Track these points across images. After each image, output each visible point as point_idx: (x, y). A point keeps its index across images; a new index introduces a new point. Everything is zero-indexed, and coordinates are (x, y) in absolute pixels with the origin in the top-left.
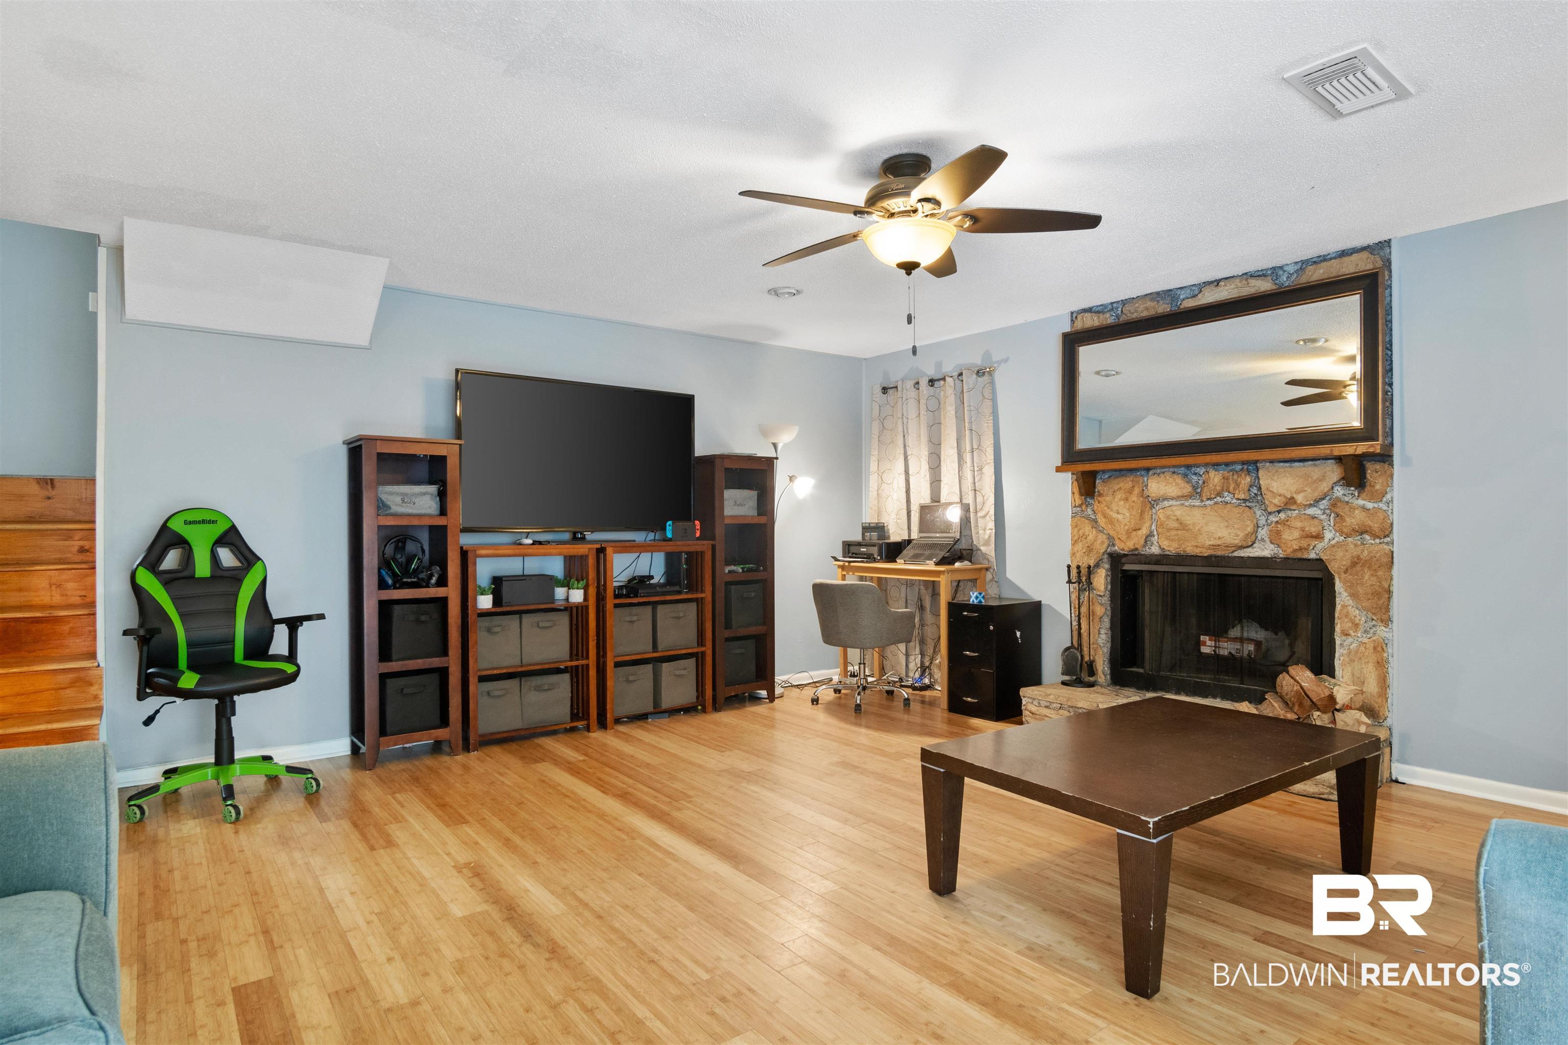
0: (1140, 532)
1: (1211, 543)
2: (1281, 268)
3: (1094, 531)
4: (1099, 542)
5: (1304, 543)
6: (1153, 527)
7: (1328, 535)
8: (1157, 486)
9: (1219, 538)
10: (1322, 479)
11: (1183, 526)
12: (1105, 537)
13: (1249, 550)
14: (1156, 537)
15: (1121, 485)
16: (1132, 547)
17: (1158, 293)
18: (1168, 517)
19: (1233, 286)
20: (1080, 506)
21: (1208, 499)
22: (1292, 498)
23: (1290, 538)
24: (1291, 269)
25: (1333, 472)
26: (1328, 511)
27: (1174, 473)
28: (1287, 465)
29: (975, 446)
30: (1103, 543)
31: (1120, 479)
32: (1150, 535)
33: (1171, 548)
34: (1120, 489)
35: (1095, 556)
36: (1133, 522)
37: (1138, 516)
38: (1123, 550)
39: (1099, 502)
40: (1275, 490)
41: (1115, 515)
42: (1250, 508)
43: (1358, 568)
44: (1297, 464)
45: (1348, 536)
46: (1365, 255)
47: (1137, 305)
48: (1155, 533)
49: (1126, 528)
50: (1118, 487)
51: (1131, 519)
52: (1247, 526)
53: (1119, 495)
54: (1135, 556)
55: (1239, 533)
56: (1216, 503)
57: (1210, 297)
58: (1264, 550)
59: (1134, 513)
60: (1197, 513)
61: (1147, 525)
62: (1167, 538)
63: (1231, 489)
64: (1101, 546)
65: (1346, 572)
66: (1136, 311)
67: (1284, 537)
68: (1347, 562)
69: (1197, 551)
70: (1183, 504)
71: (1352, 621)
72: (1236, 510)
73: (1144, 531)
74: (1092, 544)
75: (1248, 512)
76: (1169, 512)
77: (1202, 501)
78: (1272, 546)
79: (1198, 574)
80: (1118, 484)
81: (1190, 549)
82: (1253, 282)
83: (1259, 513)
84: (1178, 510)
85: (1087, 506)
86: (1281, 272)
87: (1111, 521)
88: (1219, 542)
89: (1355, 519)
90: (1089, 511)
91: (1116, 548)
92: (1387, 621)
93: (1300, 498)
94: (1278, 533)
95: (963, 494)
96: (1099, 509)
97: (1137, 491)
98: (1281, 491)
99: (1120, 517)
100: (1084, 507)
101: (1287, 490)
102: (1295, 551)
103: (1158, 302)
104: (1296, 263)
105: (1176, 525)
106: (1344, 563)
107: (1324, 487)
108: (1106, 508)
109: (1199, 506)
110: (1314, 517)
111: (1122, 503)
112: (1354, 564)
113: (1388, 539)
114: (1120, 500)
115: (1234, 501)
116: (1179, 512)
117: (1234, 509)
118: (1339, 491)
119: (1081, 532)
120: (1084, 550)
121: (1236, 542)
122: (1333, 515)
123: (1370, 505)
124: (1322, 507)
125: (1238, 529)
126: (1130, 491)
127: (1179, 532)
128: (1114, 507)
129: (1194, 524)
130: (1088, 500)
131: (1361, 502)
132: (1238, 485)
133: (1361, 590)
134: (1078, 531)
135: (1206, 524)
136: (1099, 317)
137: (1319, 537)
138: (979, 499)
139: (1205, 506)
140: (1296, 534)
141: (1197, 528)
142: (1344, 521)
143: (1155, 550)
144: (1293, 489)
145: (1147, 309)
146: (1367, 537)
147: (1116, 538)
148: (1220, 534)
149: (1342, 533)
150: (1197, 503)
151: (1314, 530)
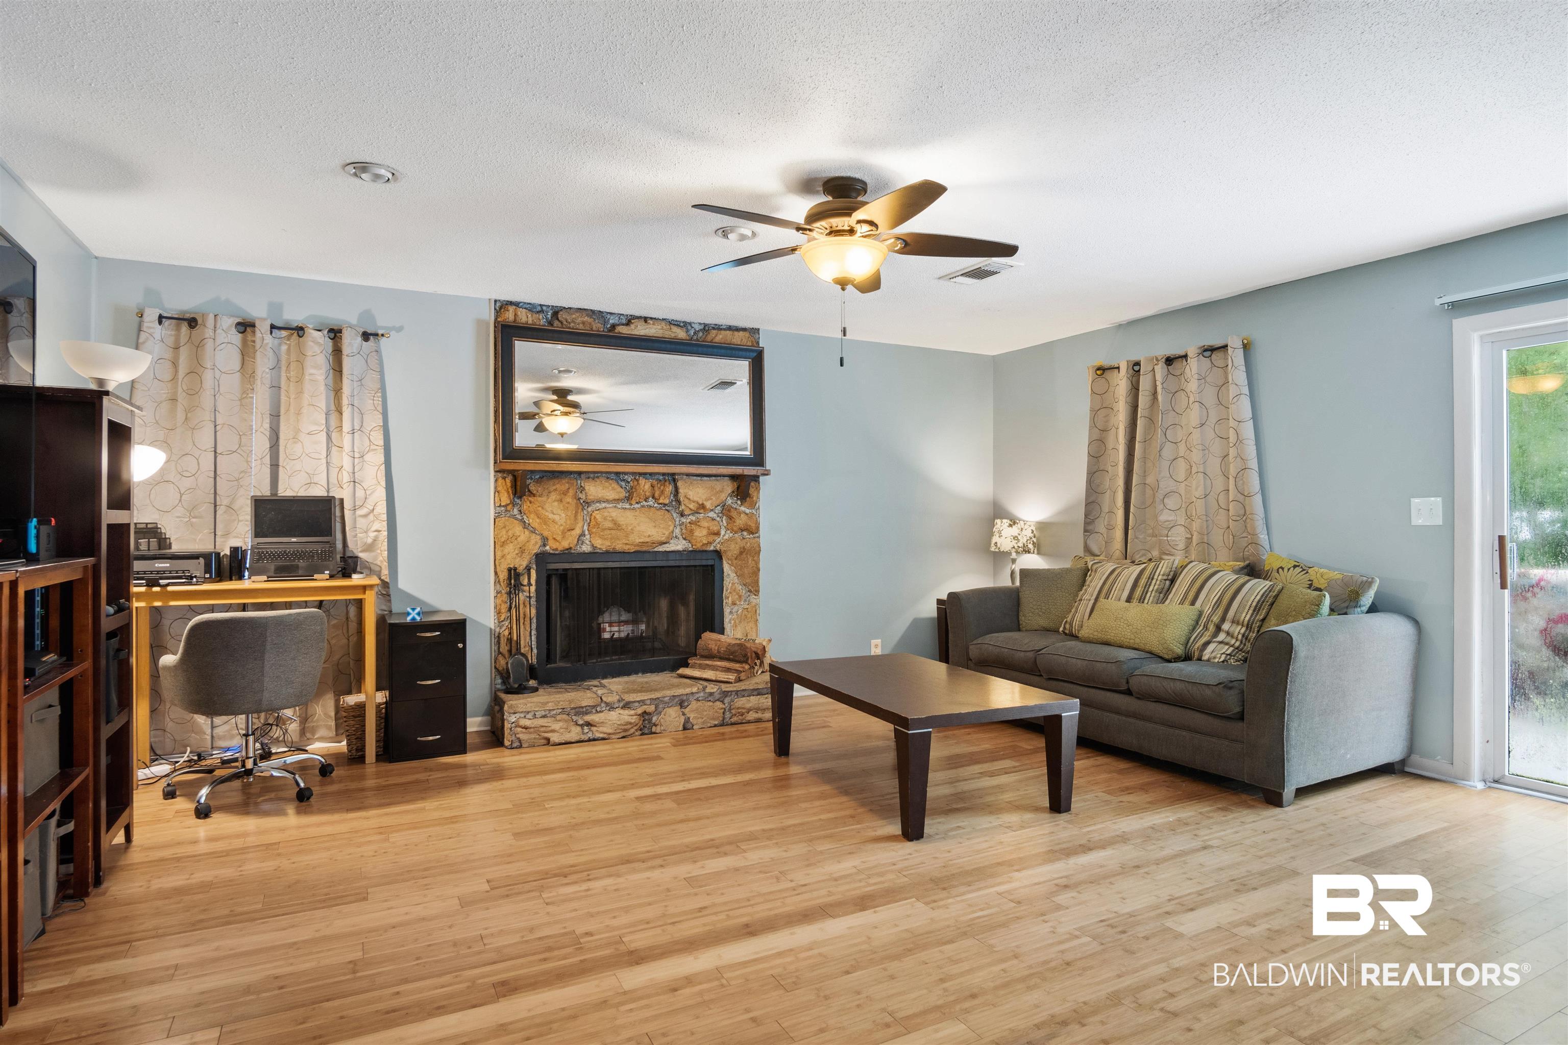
0: (573, 533)
1: (641, 540)
2: (690, 324)
3: (527, 532)
4: (533, 542)
5: (711, 539)
6: (586, 528)
7: (723, 532)
8: (594, 489)
9: (649, 536)
10: (722, 491)
11: (617, 526)
12: (539, 537)
13: (667, 545)
14: (588, 537)
15: (558, 486)
16: (567, 546)
17: (593, 311)
18: (605, 519)
19: (659, 327)
20: (506, 506)
21: (637, 503)
22: (703, 504)
23: (700, 535)
24: (697, 327)
25: (728, 487)
26: (720, 515)
27: (608, 478)
28: (699, 478)
29: (357, 427)
30: (536, 543)
31: (556, 481)
32: (583, 535)
33: (602, 544)
34: (556, 490)
35: (528, 557)
36: (569, 522)
37: (572, 517)
38: (556, 549)
39: (531, 502)
40: (691, 497)
41: (551, 516)
42: (668, 511)
43: (744, 555)
44: (705, 478)
45: (736, 533)
46: (747, 334)
47: (574, 316)
48: (587, 532)
49: (562, 528)
50: (554, 488)
51: (566, 519)
52: (670, 526)
53: (554, 496)
54: (567, 555)
55: (665, 532)
56: (643, 506)
57: (640, 330)
58: (678, 545)
59: (569, 514)
60: (629, 514)
61: (580, 525)
62: (601, 537)
63: (657, 495)
64: (534, 547)
65: (736, 559)
66: (573, 322)
67: (695, 534)
68: (736, 552)
69: (626, 548)
70: (615, 507)
71: (738, 594)
72: (659, 513)
73: (578, 531)
74: (524, 545)
75: (667, 515)
76: (606, 514)
77: (631, 504)
78: (684, 542)
79: (621, 568)
80: (554, 485)
81: (619, 546)
82: (675, 329)
83: (675, 515)
84: (614, 513)
85: (514, 506)
86: (689, 327)
87: (545, 521)
88: (647, 540)
89: (741, 521)
90: (516, 511)
91: (548, 548)
92: (757, 592)
93: (708, 505)
94: (692, 531)
95: (331, 486)
96: (531, 509)
97: (571, 492)
98: (696, 499)
99: (557, 518)
100: (509, 508)
101: (700, 498)
102: (704, 545)
103: (594, 319)
104: (700, 324)
105: (610, 525)
106: (735, 552)
107: (723, 496)
108: (540, 509)
109: (629, 509)
110: (713, 519)
111: (556, 504)
112: (741, 553)
113: (757, 535)
114: (555, 501)
115: (656, 505)
116: (615, 514)
117: (657, 512)
118: (729, 501)
119: (510, 533)
120: (517, 552)
121: (663, 539)
122: (724, 518)
123: (748, 511)
124: (717, 512)
125: (663, 528)
126: (565, 493)
127: (613, 532)
128: (547, 506)
129: (627, 525)
130: (516, 500)
131: (742, 508)
132: (662, 492)
133: (746, 571)
134: (507, 532)
135: (638, 524)
136: (532, 316)
137: (718, 534)
138: (360, 493)
139: (634, 509)
140: (705, 532)
141: (630, 528)
142: (734, 522)
143: (586, 548)
144: (704, 497)
145: (583, 323)
146: (745, 533)
147: (550, 538)
148: (649, 533)
149: (732, 531)
150: (627, 506)
151: (715, 529)
